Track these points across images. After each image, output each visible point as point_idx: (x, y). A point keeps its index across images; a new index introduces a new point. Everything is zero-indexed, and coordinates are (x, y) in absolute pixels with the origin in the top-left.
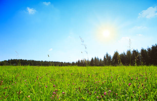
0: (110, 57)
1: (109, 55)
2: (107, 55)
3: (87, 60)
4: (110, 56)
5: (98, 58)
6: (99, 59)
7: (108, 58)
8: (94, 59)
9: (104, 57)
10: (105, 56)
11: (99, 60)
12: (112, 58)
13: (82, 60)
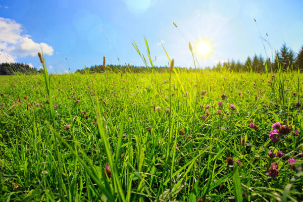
0: (291, 56)
1: (288, 51)
2: (284, 51)
3: (236, 62)
4: (291, 53)
5: (261, 59)
6: (265, 60)
7: (285, 57)
8: (252, 59)
9: (277, 54)
10: (280, 52)
11: (263, 63)
12: (295, 56)
13: (227, 61)
